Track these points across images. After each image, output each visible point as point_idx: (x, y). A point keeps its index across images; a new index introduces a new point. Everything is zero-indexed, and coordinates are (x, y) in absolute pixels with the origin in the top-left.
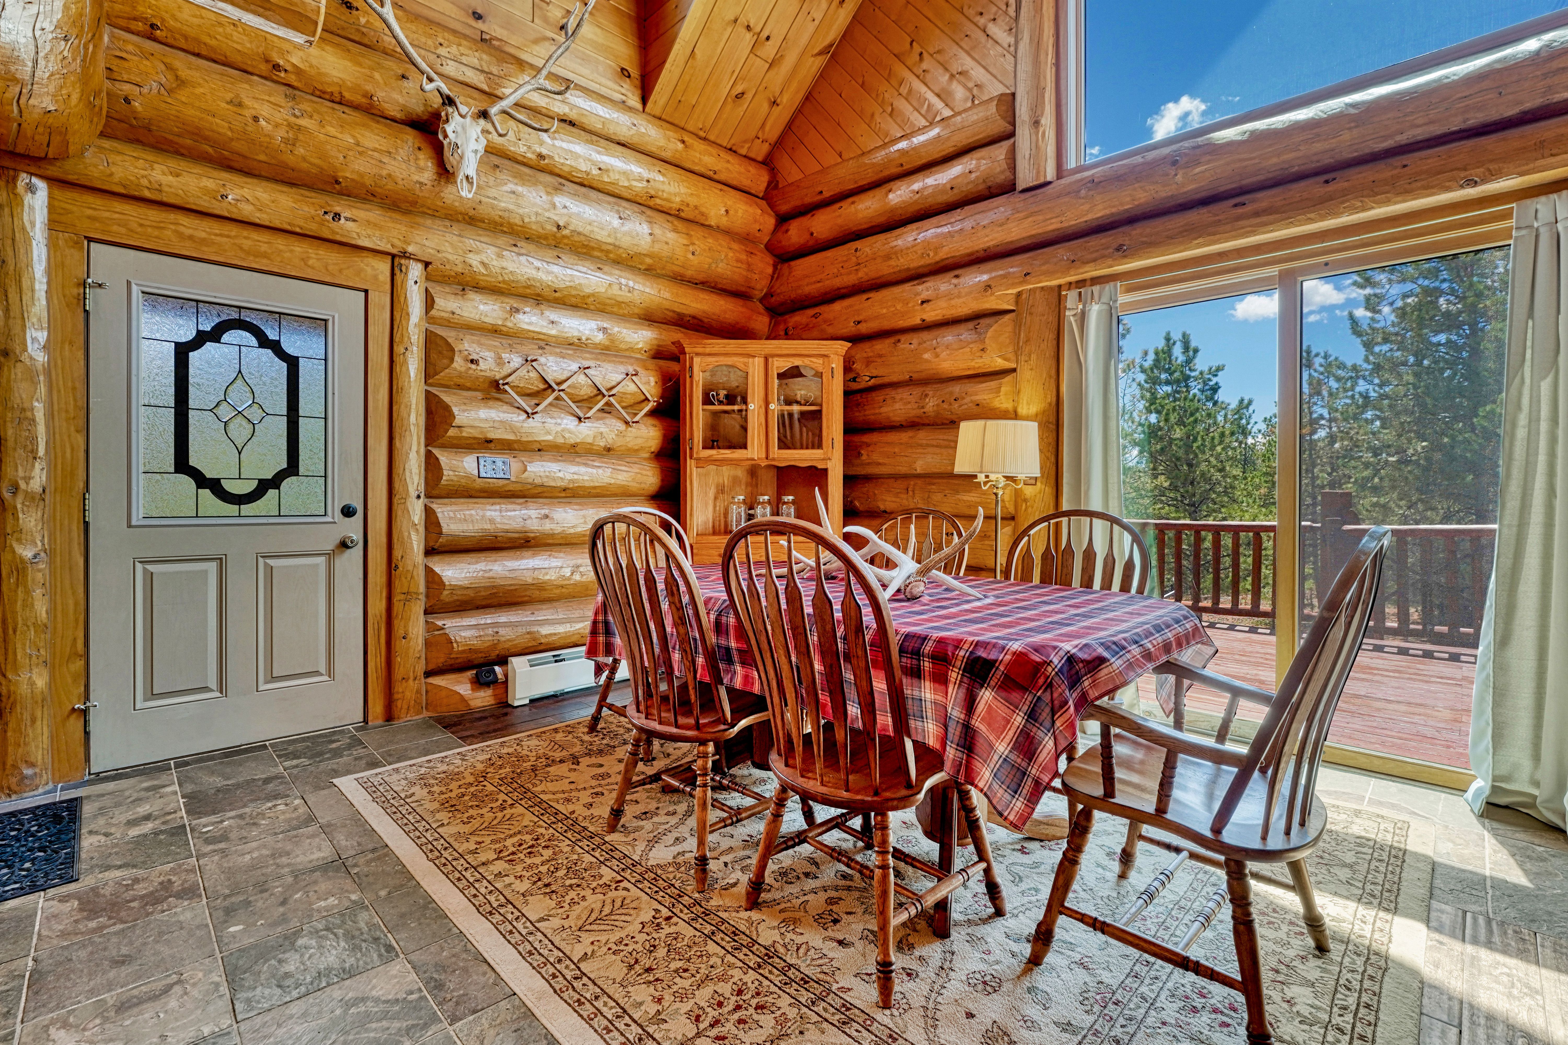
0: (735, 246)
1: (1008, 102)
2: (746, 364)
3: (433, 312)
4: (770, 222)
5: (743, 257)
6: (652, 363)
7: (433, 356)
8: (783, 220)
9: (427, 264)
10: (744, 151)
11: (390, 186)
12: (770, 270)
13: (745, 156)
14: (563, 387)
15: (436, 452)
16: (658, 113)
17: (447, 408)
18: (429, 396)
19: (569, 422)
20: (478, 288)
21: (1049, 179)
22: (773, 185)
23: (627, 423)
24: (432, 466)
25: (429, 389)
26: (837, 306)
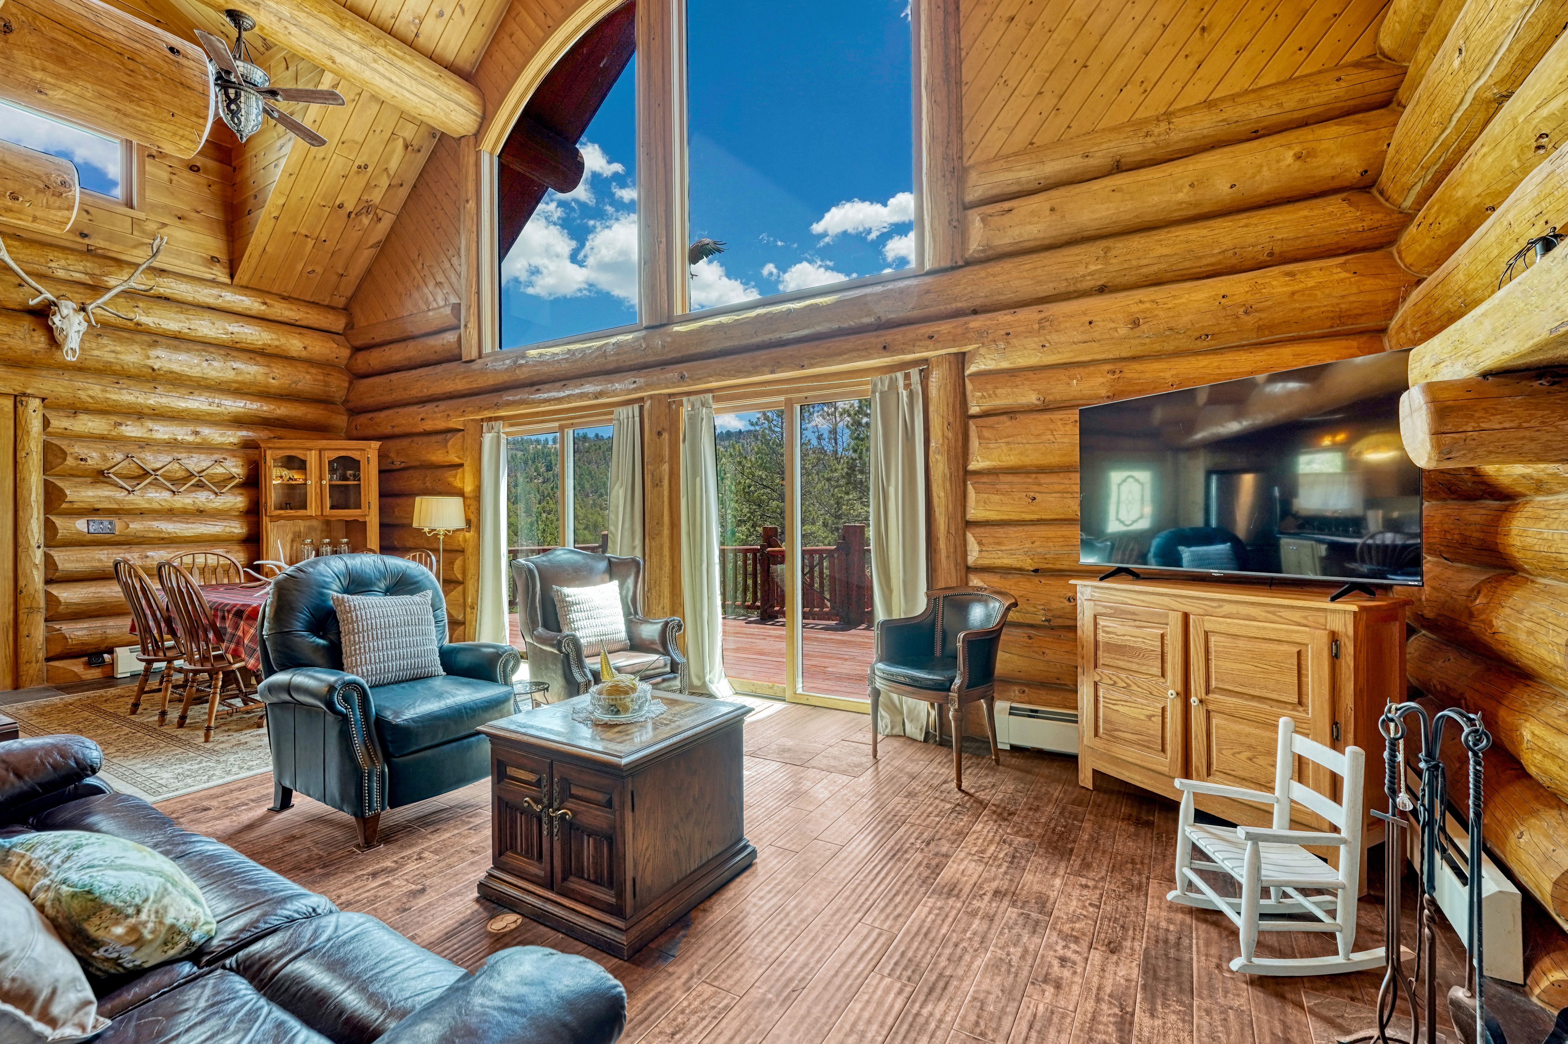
0: (313, 371)
1: (456, 308)
2: (305, 455)
3: (49, 430)
4: (345, 353)
5: (321, 377)
6: (241, 453)
7: (50, 457)
8: (357, 350)
9: (43, 399)
10: (326, 303)
11: (11, 354)
12: (346, 385)
13: (327, 306)
14: (159, 473)
15: (53, 518)
16: (244, 283)
17: (61, 491)
18: (46, 483)
19: (167, 495)
20: (88, 411)
21: (473, 358)
22: (350, 326)
23: (216, 494)
24: (49, 528)
25: (48, 478)
26: (383, 414)
